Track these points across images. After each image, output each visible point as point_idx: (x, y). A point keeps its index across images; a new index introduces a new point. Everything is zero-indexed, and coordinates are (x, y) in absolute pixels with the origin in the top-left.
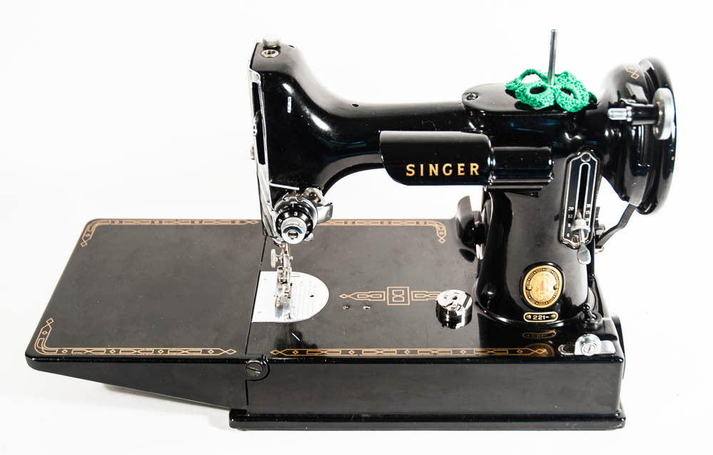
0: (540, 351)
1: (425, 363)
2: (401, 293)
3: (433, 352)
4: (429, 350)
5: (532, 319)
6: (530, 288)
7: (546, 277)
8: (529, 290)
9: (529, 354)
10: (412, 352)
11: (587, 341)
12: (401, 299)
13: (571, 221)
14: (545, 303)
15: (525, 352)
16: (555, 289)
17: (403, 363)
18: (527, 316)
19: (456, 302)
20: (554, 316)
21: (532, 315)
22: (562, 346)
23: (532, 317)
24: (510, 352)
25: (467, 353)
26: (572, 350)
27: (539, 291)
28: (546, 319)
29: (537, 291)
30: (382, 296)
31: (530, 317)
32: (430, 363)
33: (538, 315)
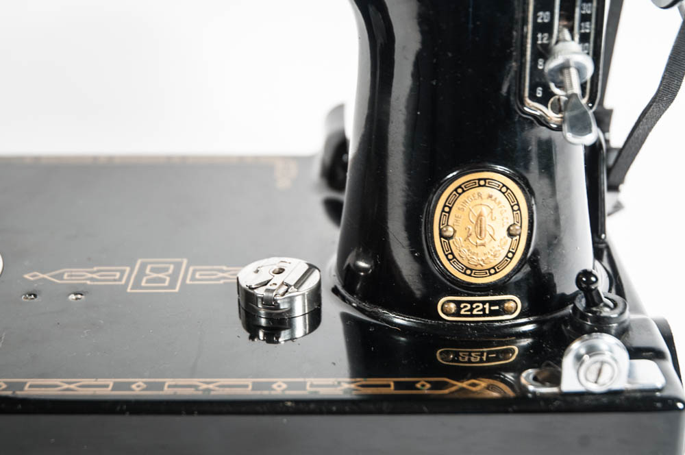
0: (474, 385)
1: (178, 413)
2: (166, 270)
3: (205, 386)
4: (195, 381)
5: (458, 314)
6: (450, 232)
7: (489, 202)
8: (448, 238)
9: (446, 391)
10: (150, 386)
11: (592, 351)
12: (163, 281)
13: (544, 52)
14: (488, 272)
15: (435, 386)
16: (511, 235)
17: (122, 412)
18: (446, 305)
19: (278, 279)
20: (512, 305)
21: (458, 303)
22: (531, 372)
23: (459, 309)
24: (398, 385)
25: (288, 389)
26: (556, 379)
27: (472, 239)
28: (493, 313)
29: (467, 239)
30: (121, 276)
31: (453, 306)
32: (190, 413)
33: (471, 303)
